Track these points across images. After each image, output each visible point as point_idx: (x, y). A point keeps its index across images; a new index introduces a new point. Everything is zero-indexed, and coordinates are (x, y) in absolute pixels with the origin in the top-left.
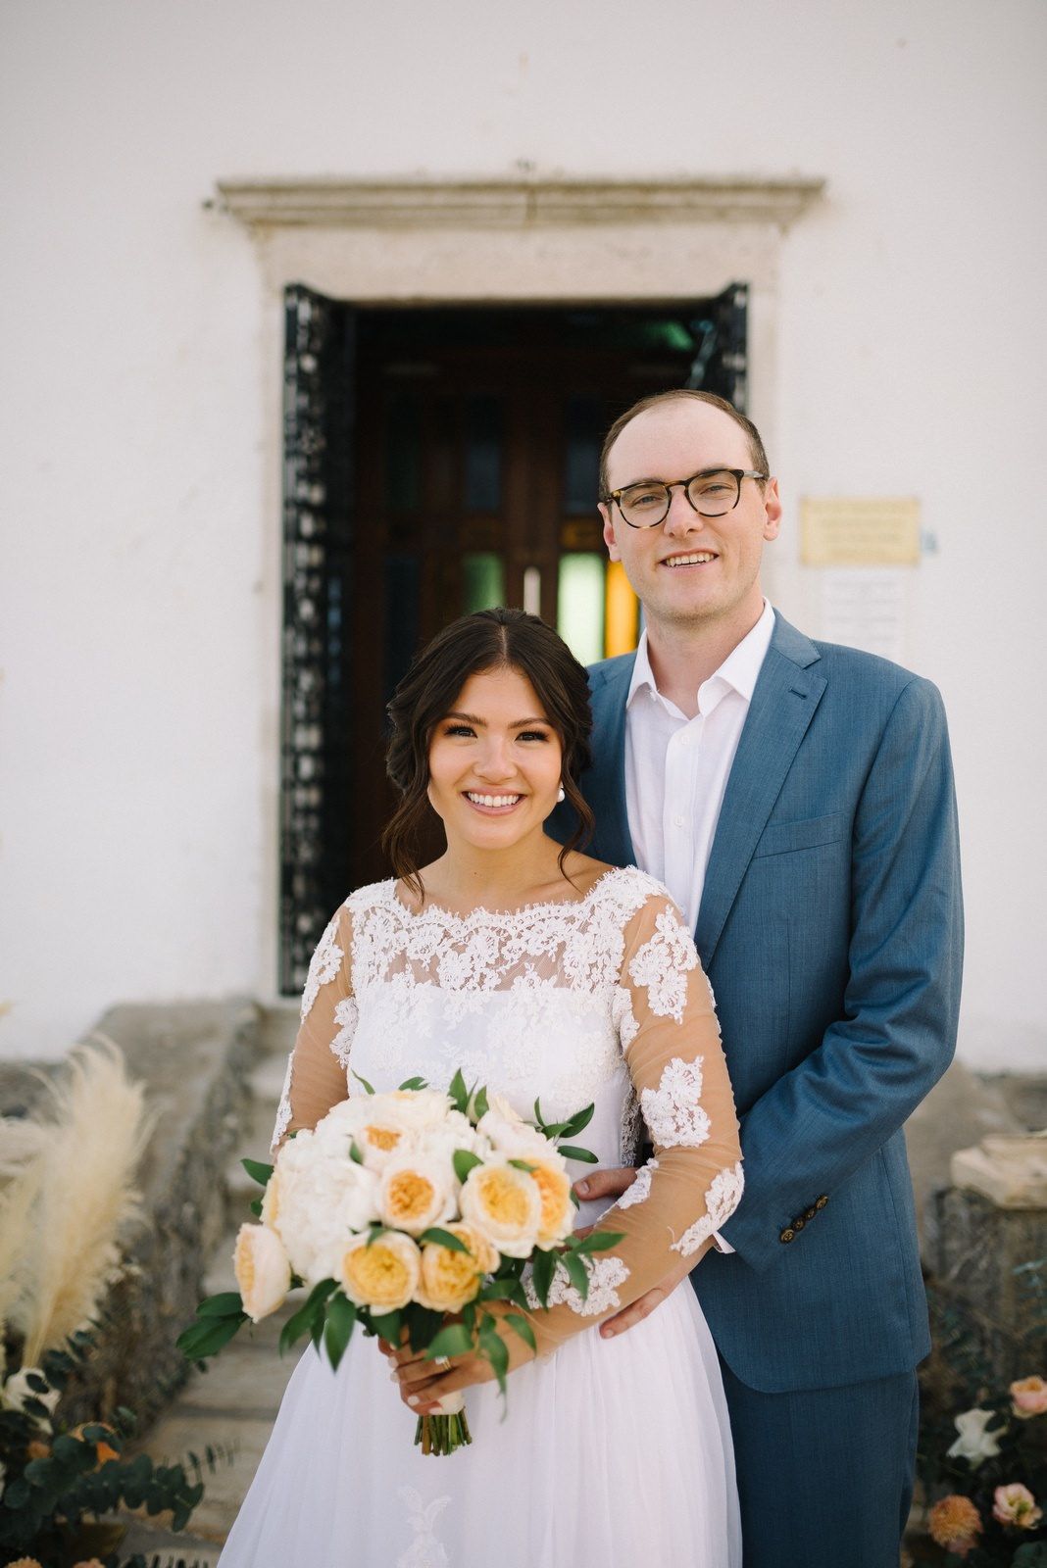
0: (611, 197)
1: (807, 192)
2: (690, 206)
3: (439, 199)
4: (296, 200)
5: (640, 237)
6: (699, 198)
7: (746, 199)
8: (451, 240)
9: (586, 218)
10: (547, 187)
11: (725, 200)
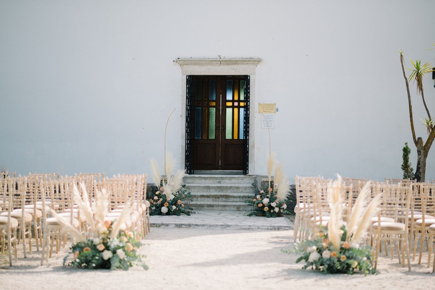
0: (231, 62)
1: (259, 61)
2: (243, 63)
3: (207, 62)
4: (187, 62)
5: (236, 66)
6: (243, 62)
7: (250, 62)
8: (209, 67)
9: (228, 64)
10: (223, 61)
11: (247, 62)
